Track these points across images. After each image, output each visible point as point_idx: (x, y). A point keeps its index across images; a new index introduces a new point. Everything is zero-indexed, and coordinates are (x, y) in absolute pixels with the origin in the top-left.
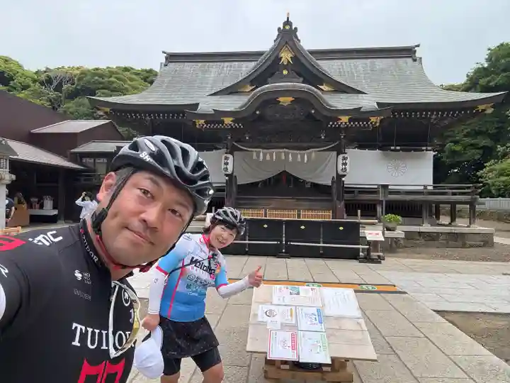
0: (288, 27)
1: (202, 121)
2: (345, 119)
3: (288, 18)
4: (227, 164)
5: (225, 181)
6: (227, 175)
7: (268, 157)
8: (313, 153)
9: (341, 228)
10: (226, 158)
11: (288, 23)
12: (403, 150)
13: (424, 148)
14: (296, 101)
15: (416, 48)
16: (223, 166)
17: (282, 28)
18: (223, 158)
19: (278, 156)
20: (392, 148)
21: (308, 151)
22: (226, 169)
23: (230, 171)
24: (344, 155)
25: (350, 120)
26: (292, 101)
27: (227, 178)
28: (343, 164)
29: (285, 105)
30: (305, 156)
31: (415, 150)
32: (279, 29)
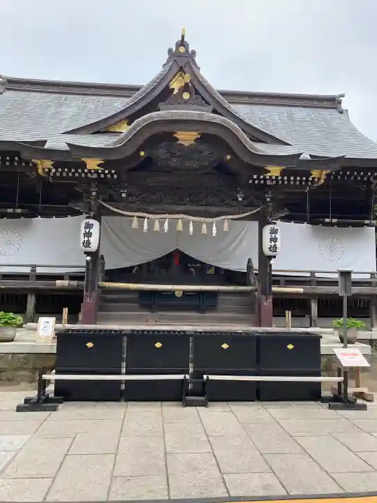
0: (182, 50)
1: (48, 164)
2: (275, 171)
3: (183, 37)
4: (88, 235)
5: (85, 264)
6: (88, 254)
7: (157, 227)
8: (226, 222)
9: (290, 347)
10: (89, 226)
11: (182, 43)
12: (339, 225)
13: (367, 222)
14: (204, 138)
15: (341, 98)
16: (82, 239)
17: (174, 50)
18: (83, 225)
19: (173, 224)
20: (327, 220)
21: (218, 219)
22: (88, 244)
23: (94, 247)
24: (272, 226)
25: (283, 173)
26: (196, 140)
27: (89, 258)
28: (271, 240)
29: (186, 144)
30: (213, 226)
31: (354, 225)
32: (170, 51)
